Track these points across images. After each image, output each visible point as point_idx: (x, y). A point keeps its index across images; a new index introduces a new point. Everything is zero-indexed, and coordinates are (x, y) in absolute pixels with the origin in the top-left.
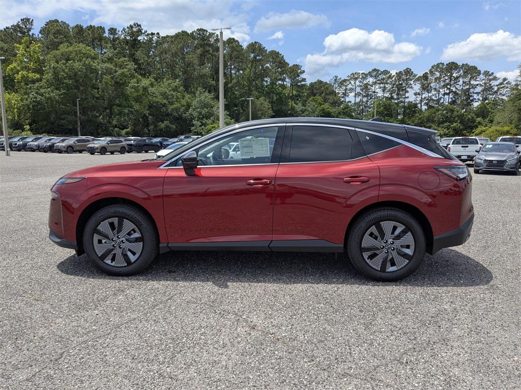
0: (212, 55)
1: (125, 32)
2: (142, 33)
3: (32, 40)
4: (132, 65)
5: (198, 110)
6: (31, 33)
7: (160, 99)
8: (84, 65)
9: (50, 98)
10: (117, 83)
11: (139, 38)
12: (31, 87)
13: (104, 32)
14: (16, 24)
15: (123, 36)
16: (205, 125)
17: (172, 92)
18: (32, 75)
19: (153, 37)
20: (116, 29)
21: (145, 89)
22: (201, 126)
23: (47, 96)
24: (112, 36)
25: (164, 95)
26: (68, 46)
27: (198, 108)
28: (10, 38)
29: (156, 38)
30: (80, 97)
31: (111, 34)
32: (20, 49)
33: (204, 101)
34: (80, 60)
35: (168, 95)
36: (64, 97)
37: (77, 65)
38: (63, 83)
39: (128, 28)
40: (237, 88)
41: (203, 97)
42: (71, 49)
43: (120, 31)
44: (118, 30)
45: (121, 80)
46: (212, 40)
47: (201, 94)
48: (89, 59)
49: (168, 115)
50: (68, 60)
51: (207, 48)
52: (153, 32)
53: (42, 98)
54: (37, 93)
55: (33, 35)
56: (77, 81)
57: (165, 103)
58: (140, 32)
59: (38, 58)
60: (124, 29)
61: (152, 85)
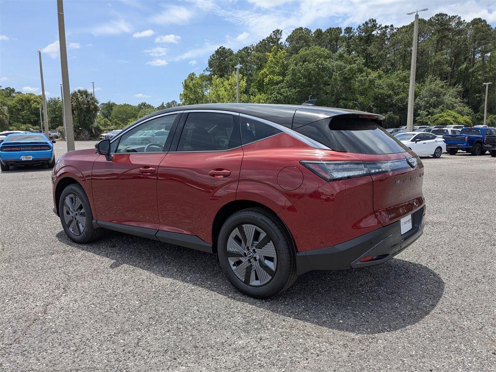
0: (451, 40)
1: (361, 29)
2: (376, 28)
3: (280, 47)
4: (361, 59)
5: (426, 99)
6: (279, 42)
7: (386, 91)
8: (318, 65)
9: (287, 96)
10: (345, 78)
11: (373, 33)
12: (274, 88)
13: (341, 32)
14: (269, 36)
15: (357, 33)
16: (432, 114)
17: (399, 83)
18: (277, 78)
19: (386, 31)
20: (352, 28)
21: (372, 82)
22: (427, 115)
23: (285, 94)
24: (347, 35)
25: (391, 86)
26: (306, 50)
27: (426, 97)
28: (264, 49)
29: (389, 30)
30: (312, 93)
31: (347, 33)
32: (270, 56)
33: (434, 89)
34: (314, 61)
35: (395, 86)
36: (298, 95)
37: (311, 66)
38: (299, 83)
39: (363, 24)
40: (480, 72)
41: (433, 86)
42: (308, 52)
43: (356, 29)
44: (353, 29)
45: (349, 75)
46: (453, 24)
47: (431, 82)
48: (322, 59)
49: (392, 105)
50: (304, 62)
51: (446, 33)
52: (387, 25)
53: (281, 97)
54: (278, 93)
55: (281, 43)
56: (310, 80)
57: (390, 95)
58: (374, 26)
59: (283, 62)
60: (359, 27)
61: (380, 77)
